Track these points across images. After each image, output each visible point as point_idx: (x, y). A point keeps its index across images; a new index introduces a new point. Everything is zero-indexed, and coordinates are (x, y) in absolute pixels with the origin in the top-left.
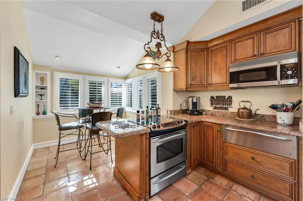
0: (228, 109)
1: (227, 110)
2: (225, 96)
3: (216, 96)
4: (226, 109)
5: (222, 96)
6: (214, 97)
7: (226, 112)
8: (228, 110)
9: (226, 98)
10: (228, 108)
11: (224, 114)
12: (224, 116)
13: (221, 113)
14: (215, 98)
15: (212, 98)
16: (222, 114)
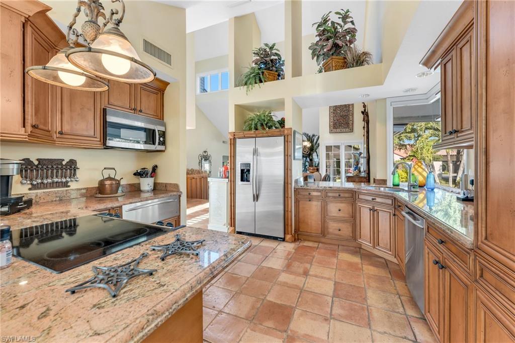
0: (69, 184)
1: (67, 187)
2: (63, 160)
3: (37, 160)
4: (66, 185)
5: (55, 160)
6: (32, 162)
7: (67, 190)
8: (69, 186)
9: (64, 163)
10: (67, 182)
11: (62, 195)
12: (61, 200)
13: (55, 195)
14: (36, 163)
15: (27, 162)
16: (57, 197)
